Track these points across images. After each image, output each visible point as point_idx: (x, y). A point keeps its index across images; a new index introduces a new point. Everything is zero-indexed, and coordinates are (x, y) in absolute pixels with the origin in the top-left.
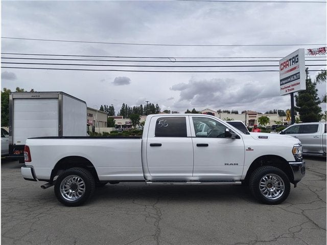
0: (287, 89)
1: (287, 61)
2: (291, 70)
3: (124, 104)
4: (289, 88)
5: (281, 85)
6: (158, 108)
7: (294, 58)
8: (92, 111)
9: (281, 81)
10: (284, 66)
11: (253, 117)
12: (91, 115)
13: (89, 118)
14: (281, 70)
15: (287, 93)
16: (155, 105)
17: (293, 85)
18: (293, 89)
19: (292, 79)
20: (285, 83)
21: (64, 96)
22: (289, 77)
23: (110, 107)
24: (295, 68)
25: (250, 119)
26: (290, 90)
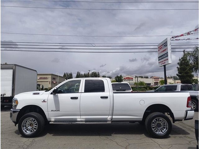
0: (162, 63)
1: (162, 45)
2: (164, 51)
3: (78, 72)
4: (163, 62)
5: (159, 60)
6: (99, 74)
7: (165, 43)
8: (54, 76)
9: (159, 58)
10: (160, 49)
11: (157, 80)
12: (54, 79)
13: (53, 80)
14: (159, 51)
15: (162, 65)
16: (97, 73)
17: (165, 61)
18: (165, 63)
19: (164, 57)
20: (161, 59)
21: (16, 67)
22: (163, 56)
23: (70, 74)
24: (165, 50)
25: (155, 81)
26: (163, 63)
